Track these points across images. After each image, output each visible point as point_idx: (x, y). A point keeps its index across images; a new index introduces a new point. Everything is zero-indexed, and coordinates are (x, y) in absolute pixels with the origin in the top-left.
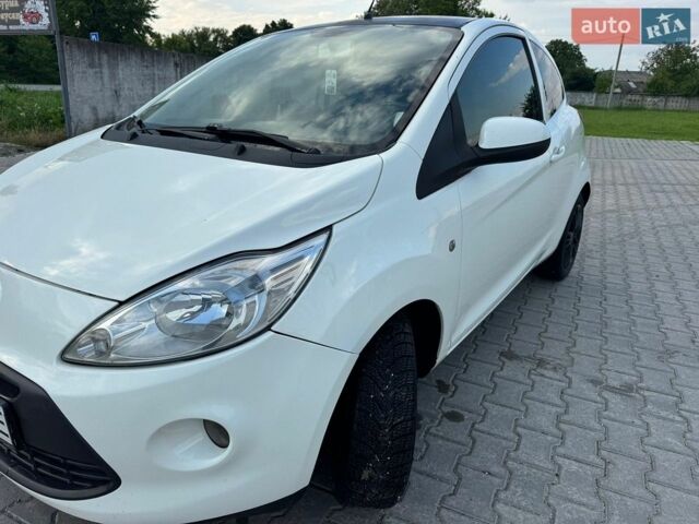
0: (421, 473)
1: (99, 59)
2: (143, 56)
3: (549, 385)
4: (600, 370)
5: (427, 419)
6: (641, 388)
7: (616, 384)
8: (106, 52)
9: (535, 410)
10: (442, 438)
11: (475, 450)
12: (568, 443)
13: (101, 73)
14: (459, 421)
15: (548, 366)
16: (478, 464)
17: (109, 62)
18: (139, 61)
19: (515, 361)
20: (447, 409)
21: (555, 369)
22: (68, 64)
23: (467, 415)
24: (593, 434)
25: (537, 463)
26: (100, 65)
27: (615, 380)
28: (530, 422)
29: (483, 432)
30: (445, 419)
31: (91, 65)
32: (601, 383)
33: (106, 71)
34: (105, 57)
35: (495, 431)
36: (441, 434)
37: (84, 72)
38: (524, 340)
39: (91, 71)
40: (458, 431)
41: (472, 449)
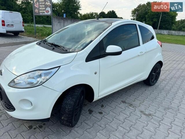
0: (85, 123)
1: (61, 21)
2: (71, 21)
3: (129, 110)
4: (145, 109)
5: (94, 112)
6: (153, 116)
7: (147, 113)
8: (63, 19)
9: (121, 115)
10: (95, 117)
11: (101, 121)
12: (124, 124)
13: (61, 24)
14: (101, 114)
15: (132, 106)
16: (99, 124)
17: (63, 22)
18: (70, 22)
19: (124, 103)
20: (100, 111)
21: (133, 107)
22: (54, 22)
23: (104, 113)
24: (132, 123)
25: (113, 126)
26: (61, 23)
27: (147, 112)
28: (118, 118)
29: (105, 117)
30: (98, 113)
31: (59, 23)
32: (143, 112)
33: (62, 24)
34: (62, 21)
35: (108, 118)
36: (95, 116)
37: (57, 24)
38: (130, 99)
39: (59, 24)
40: (99, 116)
41: (100, 120)
